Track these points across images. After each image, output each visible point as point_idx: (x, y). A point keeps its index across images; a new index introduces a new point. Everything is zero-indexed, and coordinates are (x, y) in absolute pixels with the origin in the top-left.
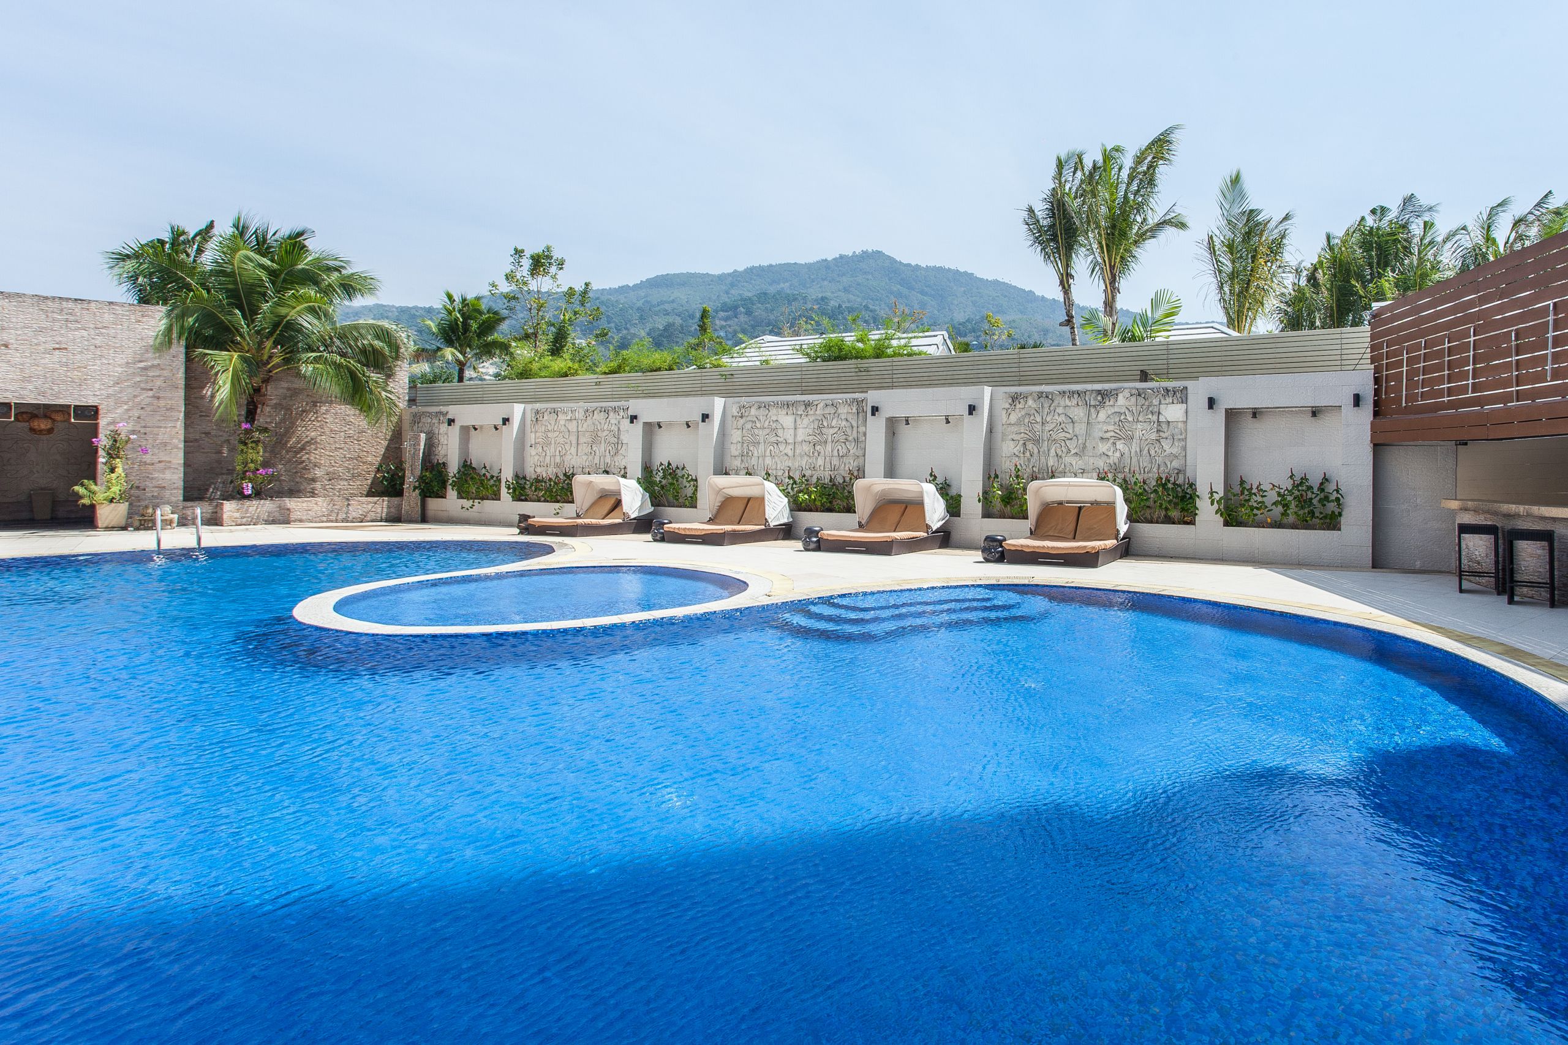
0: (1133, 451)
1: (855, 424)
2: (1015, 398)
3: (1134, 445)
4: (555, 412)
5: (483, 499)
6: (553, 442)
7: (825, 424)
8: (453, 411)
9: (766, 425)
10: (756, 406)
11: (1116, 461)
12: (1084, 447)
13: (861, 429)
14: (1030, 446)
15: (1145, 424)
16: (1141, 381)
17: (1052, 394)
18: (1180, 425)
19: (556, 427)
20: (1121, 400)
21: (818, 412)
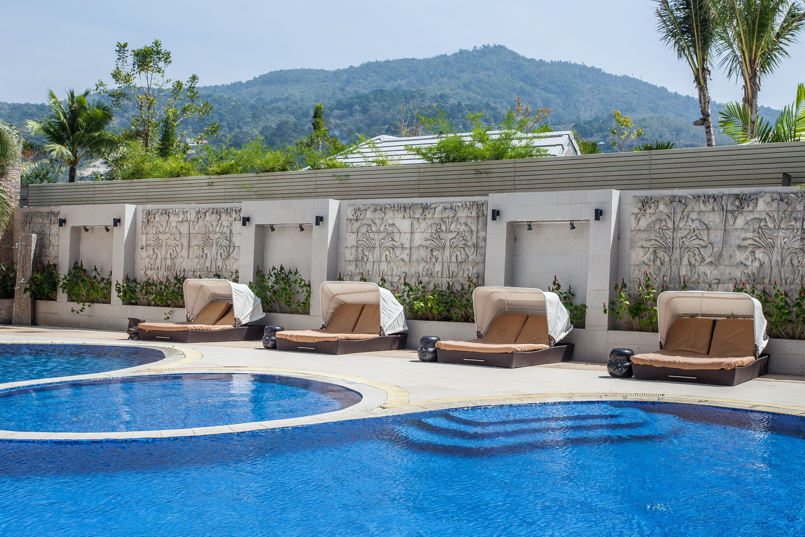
0: (774, 260)
1: (474, 228)
2: (645, 203)
3: (775, 254)
4: (167, 213)
5: (93, 302)
6: (164, 244)
7: (444, 228)
8: (64, 211)
9: (382, 229)
10: (372, 209)
11: (755, 271)
12: (721, 255)
13: (482, 234)
14: (661, 254)
15: (788, 232)
16: (784, 184)
17: (686, 198)
19: (167, 229)
20: (761, 205)
21: (436, 216)
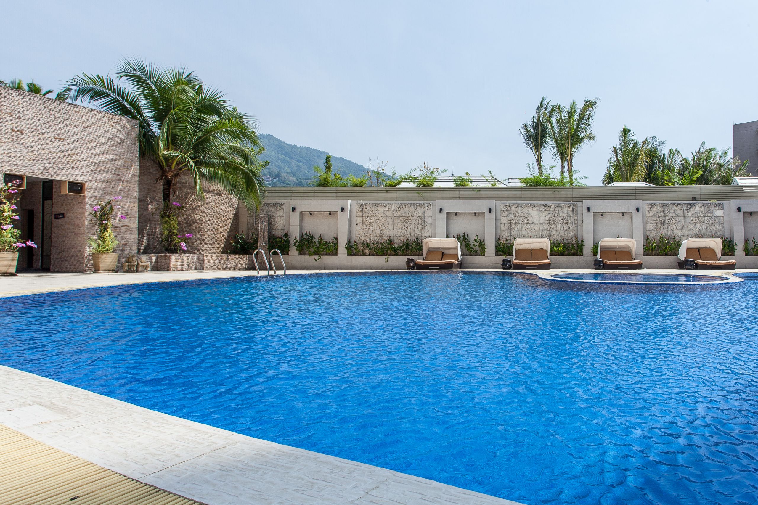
0: (704, 228)
1: (572, 215)
2: (652, 206)
4: (376, 205)
6: (375, 222)
7: (556, 215)
8: (293, 202)
9: (522, 215)
10: (515, 205)
11: (697, 232)
12: (683, 226)
13: (576, 218)
14: (659, 226)
15: (708, 217)
17: (669, 204)
18: (722, 218)
19: (377, 214)
20: (697, 208)
21: (551, 210)
